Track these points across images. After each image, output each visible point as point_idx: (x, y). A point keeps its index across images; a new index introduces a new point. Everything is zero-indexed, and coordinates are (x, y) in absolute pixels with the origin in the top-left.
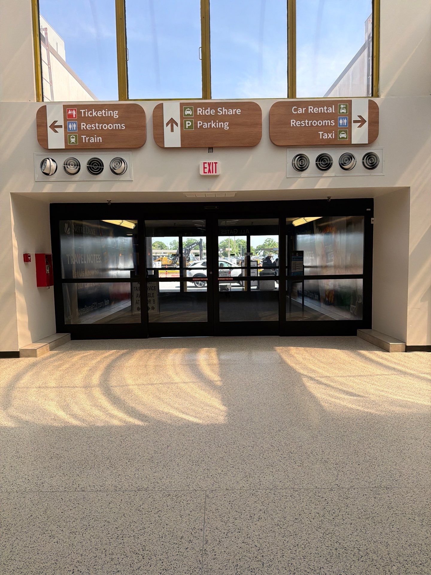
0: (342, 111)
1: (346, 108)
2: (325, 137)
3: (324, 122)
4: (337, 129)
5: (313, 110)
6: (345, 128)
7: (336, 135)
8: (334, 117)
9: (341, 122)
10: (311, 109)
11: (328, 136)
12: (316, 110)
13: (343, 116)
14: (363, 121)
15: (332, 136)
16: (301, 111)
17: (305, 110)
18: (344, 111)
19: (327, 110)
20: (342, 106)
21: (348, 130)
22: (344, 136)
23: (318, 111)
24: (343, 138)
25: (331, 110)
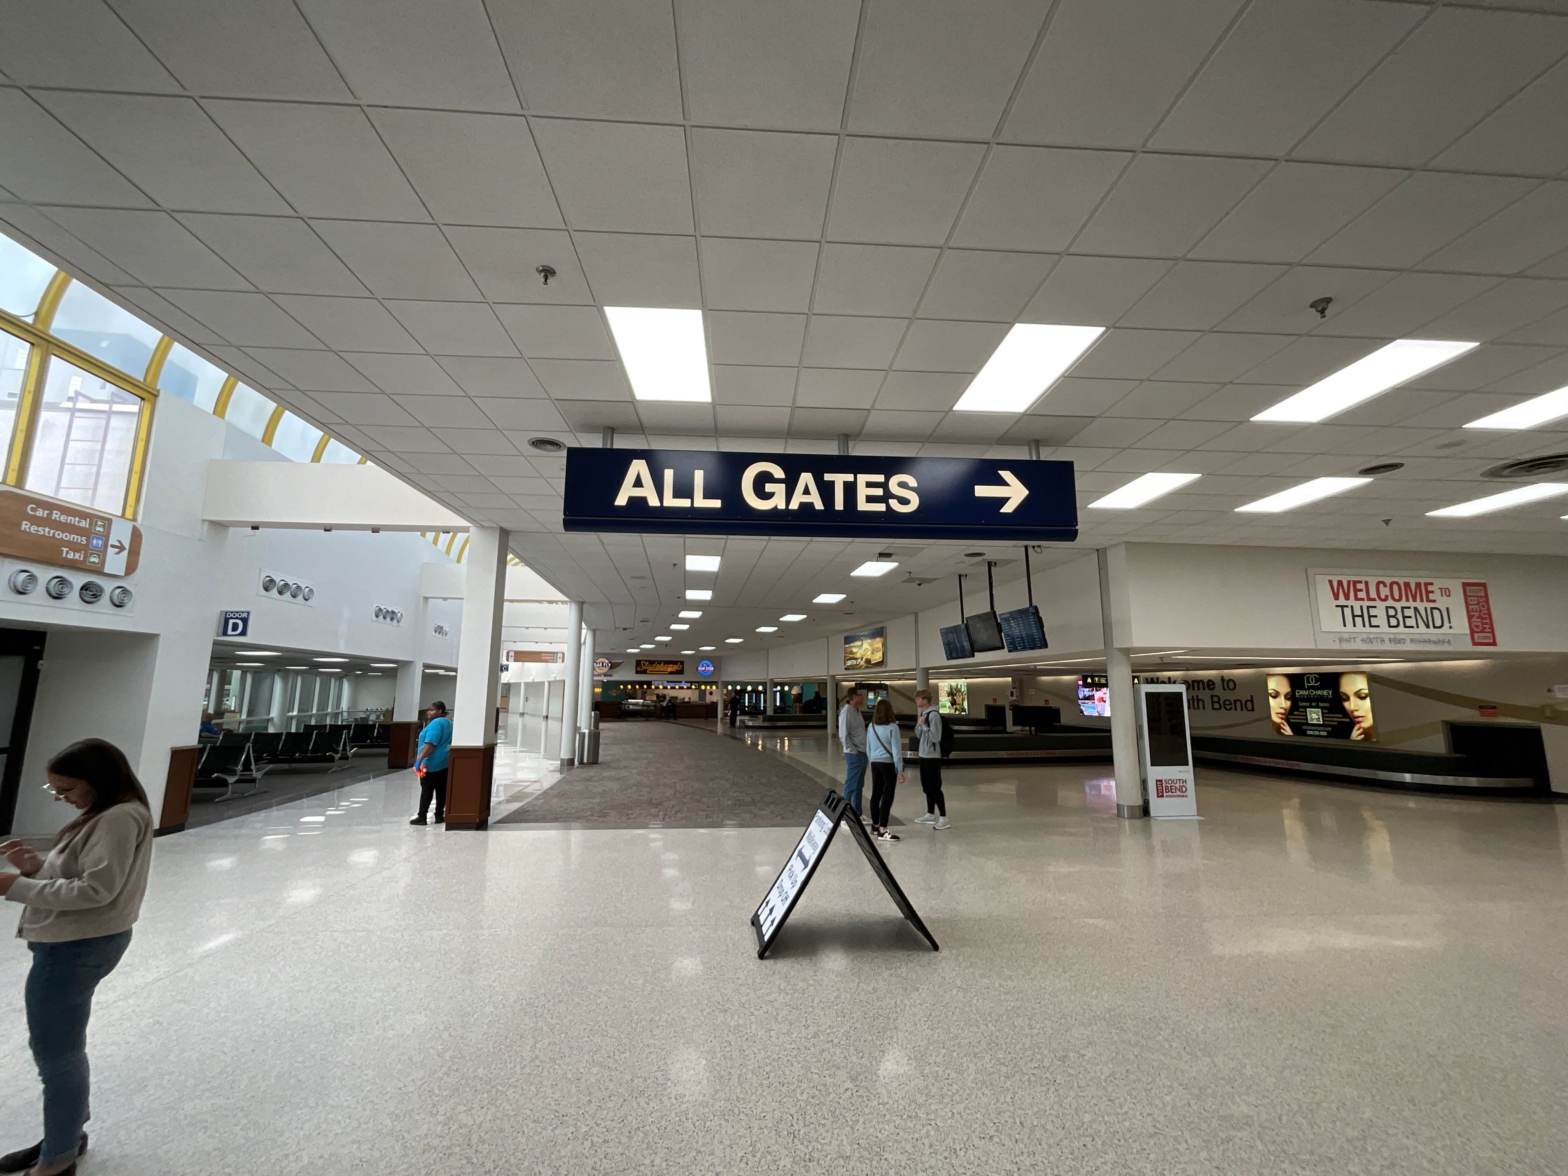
0: (98, 529)
1: (104, 526)
2: (71, 556)
3: (72, 536)
4: (86, 549)
5: (59, 517)
6: (99, 551)
7: (85, 557)
8: (85, 532)
9: (95, 542)
10: (56, 515)
11: (74, 555)
12: (63, 518)
13: (99, 536)
14: (121, 548)
15: (80, 557)
16: (40, 513)
17: (47, 514)
18: (101, 529)
19: (79, 522)
20: (99, 523)
21: (102, 554)
22: (96, 560)
23: (67, 520)
24: (94, 562)
25: (84, 524)
